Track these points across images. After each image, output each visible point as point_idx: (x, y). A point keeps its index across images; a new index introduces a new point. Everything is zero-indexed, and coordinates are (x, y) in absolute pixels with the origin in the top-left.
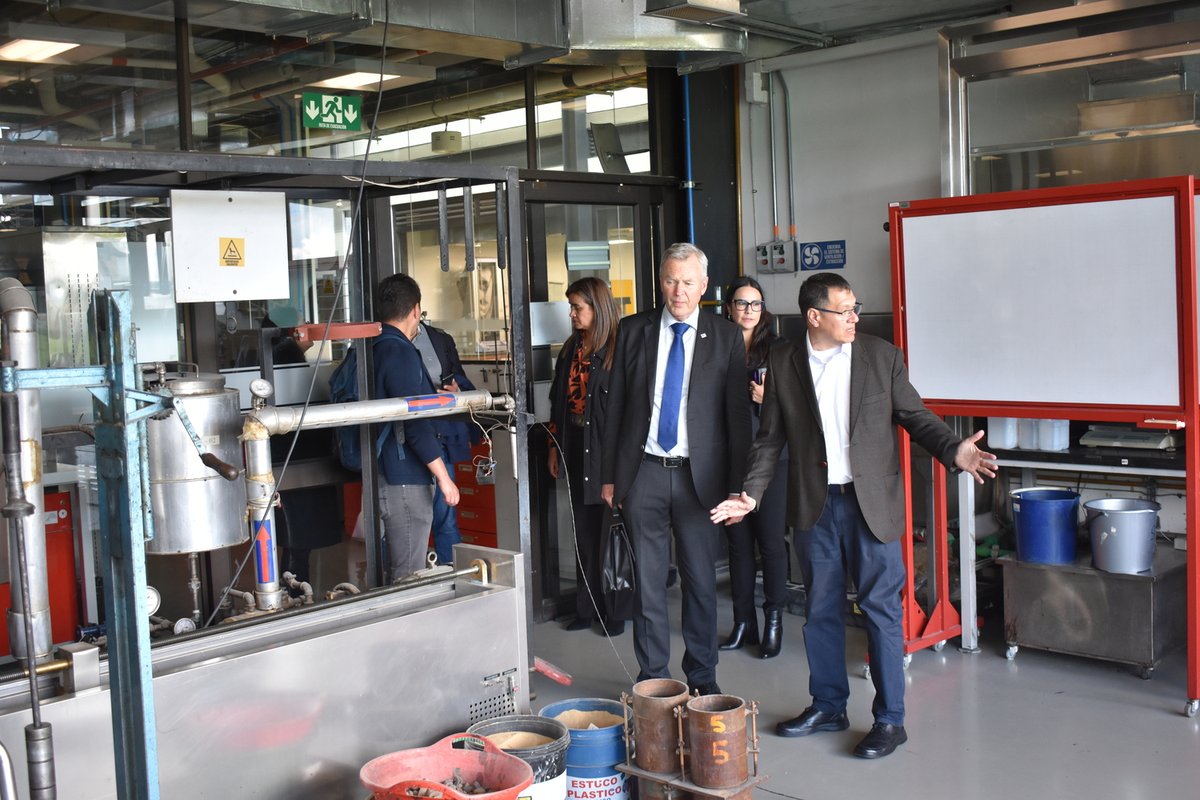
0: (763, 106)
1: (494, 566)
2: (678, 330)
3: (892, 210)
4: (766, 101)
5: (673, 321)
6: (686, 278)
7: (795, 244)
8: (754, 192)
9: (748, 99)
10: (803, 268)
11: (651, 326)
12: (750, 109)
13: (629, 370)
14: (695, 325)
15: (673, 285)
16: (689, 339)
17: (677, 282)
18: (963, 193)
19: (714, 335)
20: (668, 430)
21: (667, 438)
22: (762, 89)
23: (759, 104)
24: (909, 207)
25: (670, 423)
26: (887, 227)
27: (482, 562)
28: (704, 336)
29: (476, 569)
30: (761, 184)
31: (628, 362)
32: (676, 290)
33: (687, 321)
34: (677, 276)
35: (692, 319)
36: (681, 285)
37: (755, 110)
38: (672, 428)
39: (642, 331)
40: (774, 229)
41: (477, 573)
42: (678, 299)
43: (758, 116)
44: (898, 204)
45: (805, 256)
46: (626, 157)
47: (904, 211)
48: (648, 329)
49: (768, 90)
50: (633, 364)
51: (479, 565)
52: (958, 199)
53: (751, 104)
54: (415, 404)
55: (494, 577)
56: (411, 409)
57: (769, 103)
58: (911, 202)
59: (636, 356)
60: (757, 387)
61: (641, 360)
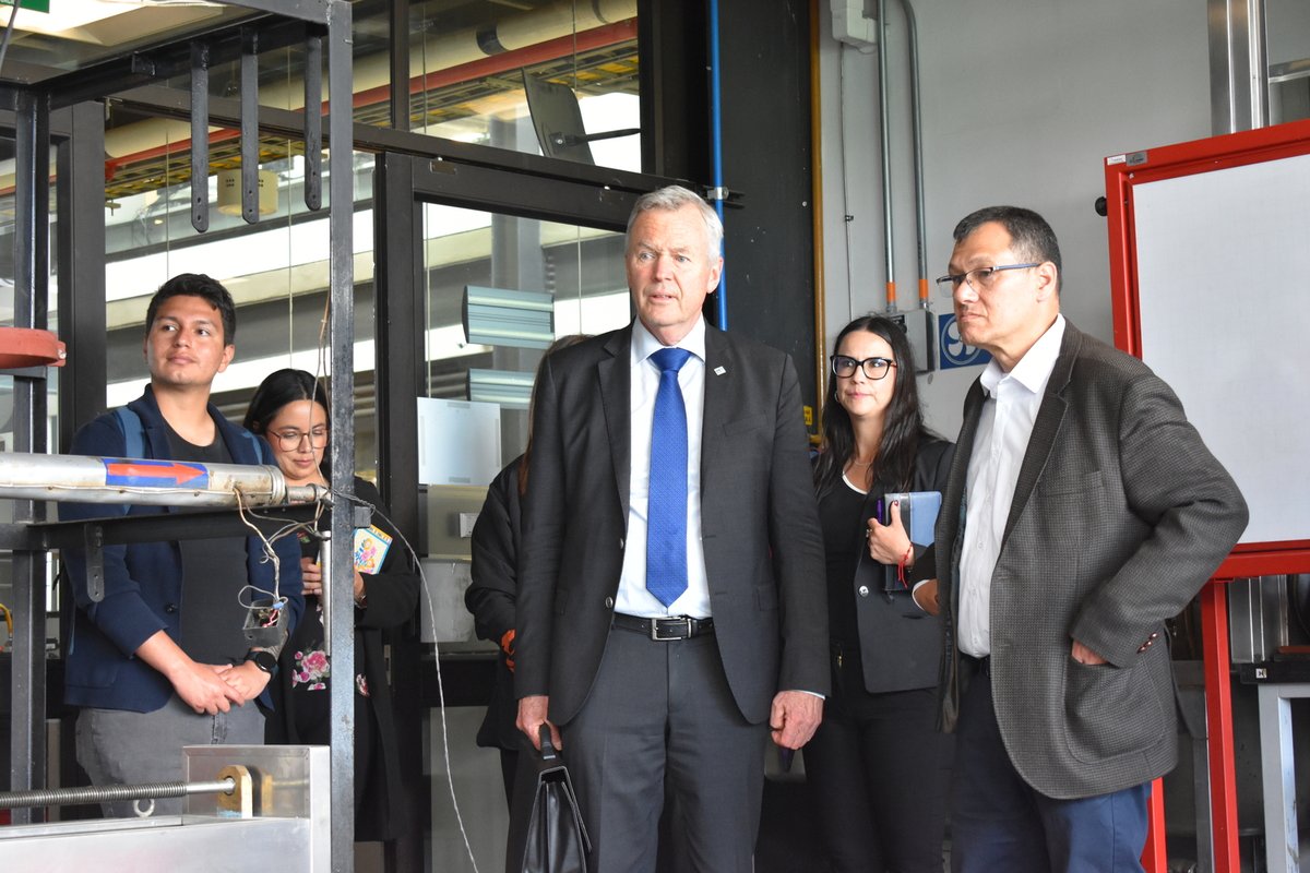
0: (865, 50)
1: (268, 783)
2: (666, 363)
3: (1111, 171)
4: (871, 38)
5: (654, 346)
6: (677, 244)
7: (929, 316)
8: (848, 219)
9: (837, 34)
10: (946, 365)
11: (612, 361)
12: (841, 57)
13: (572, 451)
14: (702, 353)
15: (649, 261)
16: (691, 380)
17: (657, 255)
18: (1257, 123)
19: (740, 368)
20: (666, 559)
21: (665, 578)
22: (865, 15)
23: (856, 45)
24: (1145, 161)
25: (669, 546)
26: (1102, 207)
27: (242, 769)
28: (720, 371)
29: (229, 785)
30: (862, 202)
31: (568, 439)
32: (655, 268)
33: (685, 344)
34: (657, 242)
35: (693, 338)
36: (666, 259)
37: (850, 57)
38: (674, 556)
39: (594, 372)
40: (888, 289)
41: (228, 793)
42: (659, 288)
43: (856, 68)
44: (1123, 159)
45: (949, 340)
46: (590, 143)
47: (1134, 171)
48: (605, 367)
49: (876, 17)
50: (579, 440)
51: (235, 776)
52: (1246, 134)
53: (842, 45)
54: (118, 471)
55: (266, 805)
56: (111, 480)
57: (878, 44)
58: (1150, 152)
59: (586, 421)
60: (880, 529)
61: (597, 426)
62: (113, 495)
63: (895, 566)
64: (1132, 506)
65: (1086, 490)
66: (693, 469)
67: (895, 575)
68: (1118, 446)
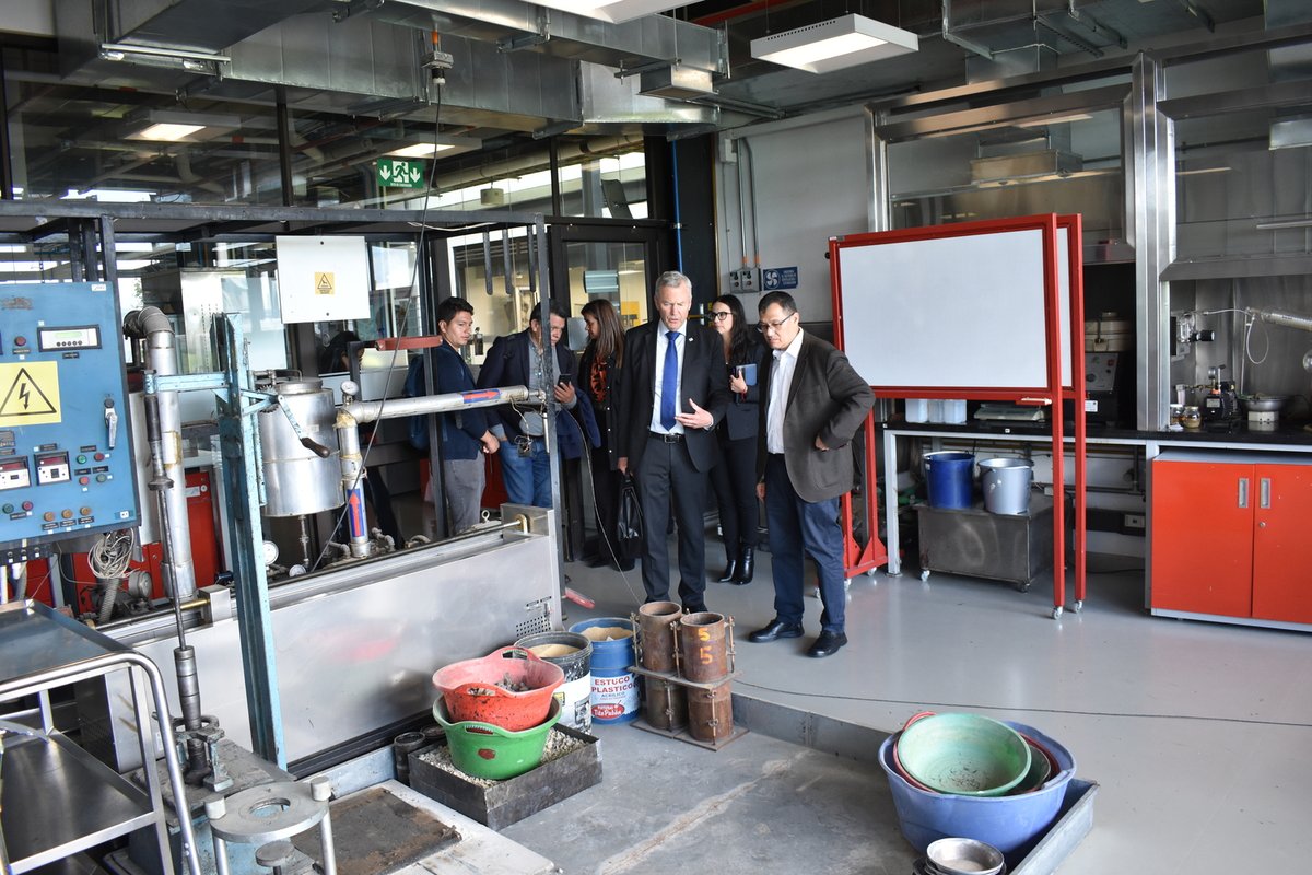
0: (733, 165)
1: (532, 520)
2: (671, 336)
3: (831, 243)
4: (735, 161)
5: (667, 330)
6: (680, 301)
7: (759, 270)
8: (727, 231)
9: (722, 160)
10: (765, 288)
12: (723, 167)
14: (684, 333)
15: (669, 306)
16: (680, 344)
17: (673, 305)
19: (699, 339)
20: (667, 413)
21: (667, 420)
22: (732, 152)
23: (730, 163)
24: (844, 240)
25: (669, 408)
26: (828, 256)
27: (523, 516)
28: (691, 340)
29: (518, 522)
30: (733, 224)
31: (634, 362)
32: (672, 309)
33: (678, 330)
34: (672, 301)
36: (676, 307)
37: (727, 167)
38: (671, 412)
39: (644, 338)
40: (743, 259)
41: (519, 525)
42: (673, 317)
43: (729, 172)
44: (836, 238)
45: (767, 280)
46: (629, 206)
47: (840, 243)
48: (648, 337)
49: (737, 152)
50: (638, 364)
51: (521, 519)
52: (882, 233)
53: (723, 163)
54: (469, 397)
55: (532, 528)
56: (465, 402)
57: (738, 163)
58: (846, 237)
59: (640, 358)
60: (735, 380)
61: (644, 359)
62: (467, 406)
63: (740, 394)
64: (832, 397)
65: (815, 392)
66: (679, 378)
67: (740, 398)
68: (826, 375)
